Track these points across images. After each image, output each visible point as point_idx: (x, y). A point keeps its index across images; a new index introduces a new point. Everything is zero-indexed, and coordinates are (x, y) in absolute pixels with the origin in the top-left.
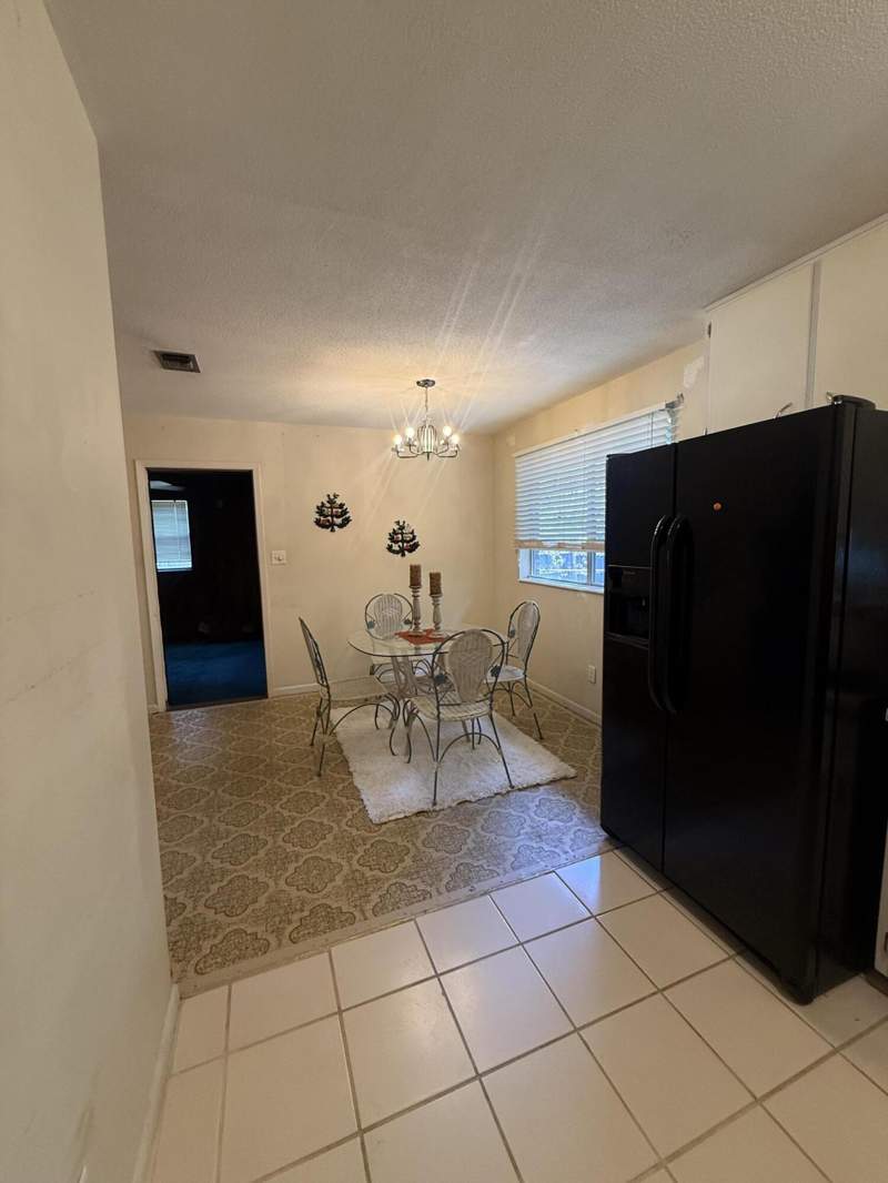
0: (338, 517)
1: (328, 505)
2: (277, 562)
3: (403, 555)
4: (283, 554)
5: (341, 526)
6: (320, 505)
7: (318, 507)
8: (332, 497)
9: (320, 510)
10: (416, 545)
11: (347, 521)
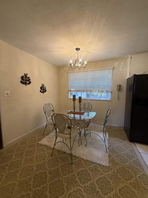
0: (28, 81)
1: (25, 77)
2: (7, 95)
3: (43, 93)
4: (9, 92)
5: (29, 84)
6: (22, 76)
7: (21, 77)
8: (26, 74)
9: (22, 78)
10: (46, 91)
11: (30, 83)
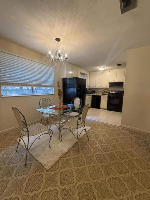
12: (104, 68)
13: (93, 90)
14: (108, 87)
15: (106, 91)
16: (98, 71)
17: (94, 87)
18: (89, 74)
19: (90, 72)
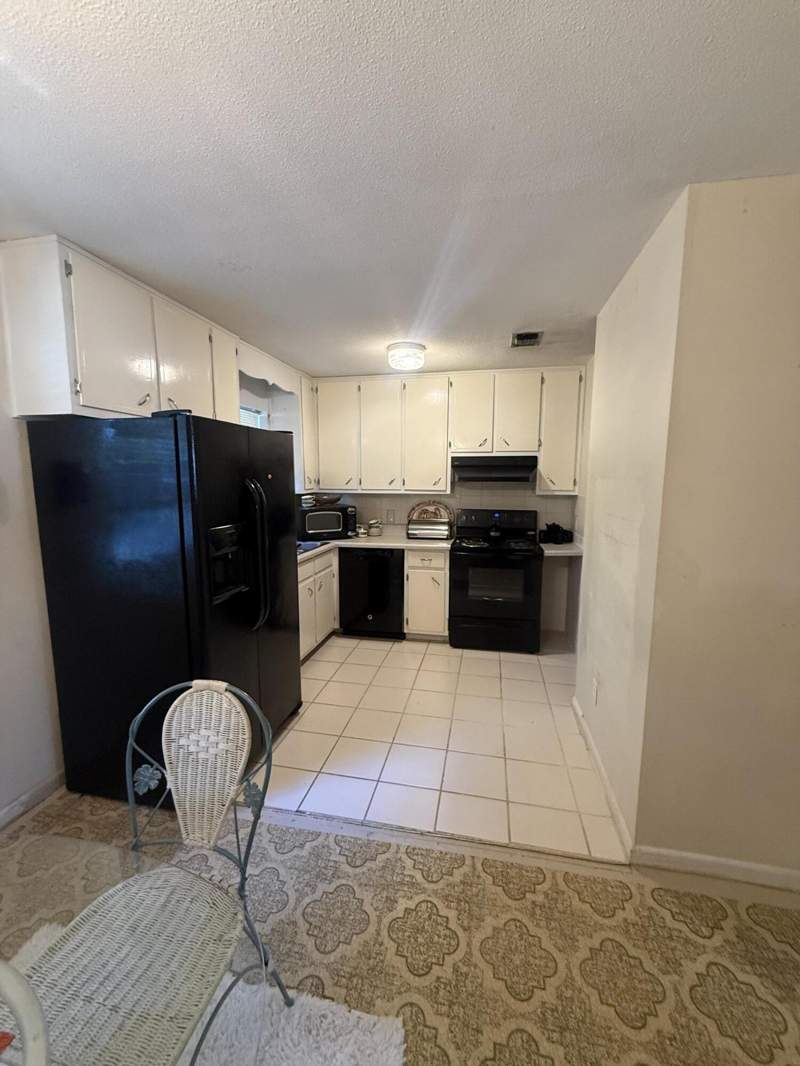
12: (421, 354)
13: (344, 510)
14: (444, 486)
15: (431, 509)
16: (375, 371)
17: (354, 488)
18: (306, 395)
19: (313, 377)
